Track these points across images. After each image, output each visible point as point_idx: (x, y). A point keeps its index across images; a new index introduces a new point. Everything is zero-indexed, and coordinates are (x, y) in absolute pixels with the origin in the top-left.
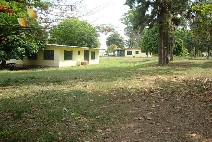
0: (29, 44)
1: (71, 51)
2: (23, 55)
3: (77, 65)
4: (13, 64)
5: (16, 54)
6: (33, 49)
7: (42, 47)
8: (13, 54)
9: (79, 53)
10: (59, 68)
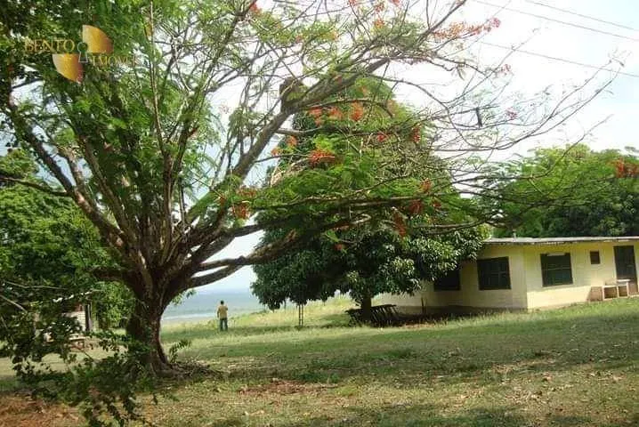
0: (426, 247)
1: (563, 254)
2: (412, 280)
3: (592, 300)
4: (391, 306)
5: (390, 279)
6: (438, 261)
7: (468, 250)
8: (382, 277)
9: (595, 258)
10: (527, 313)
